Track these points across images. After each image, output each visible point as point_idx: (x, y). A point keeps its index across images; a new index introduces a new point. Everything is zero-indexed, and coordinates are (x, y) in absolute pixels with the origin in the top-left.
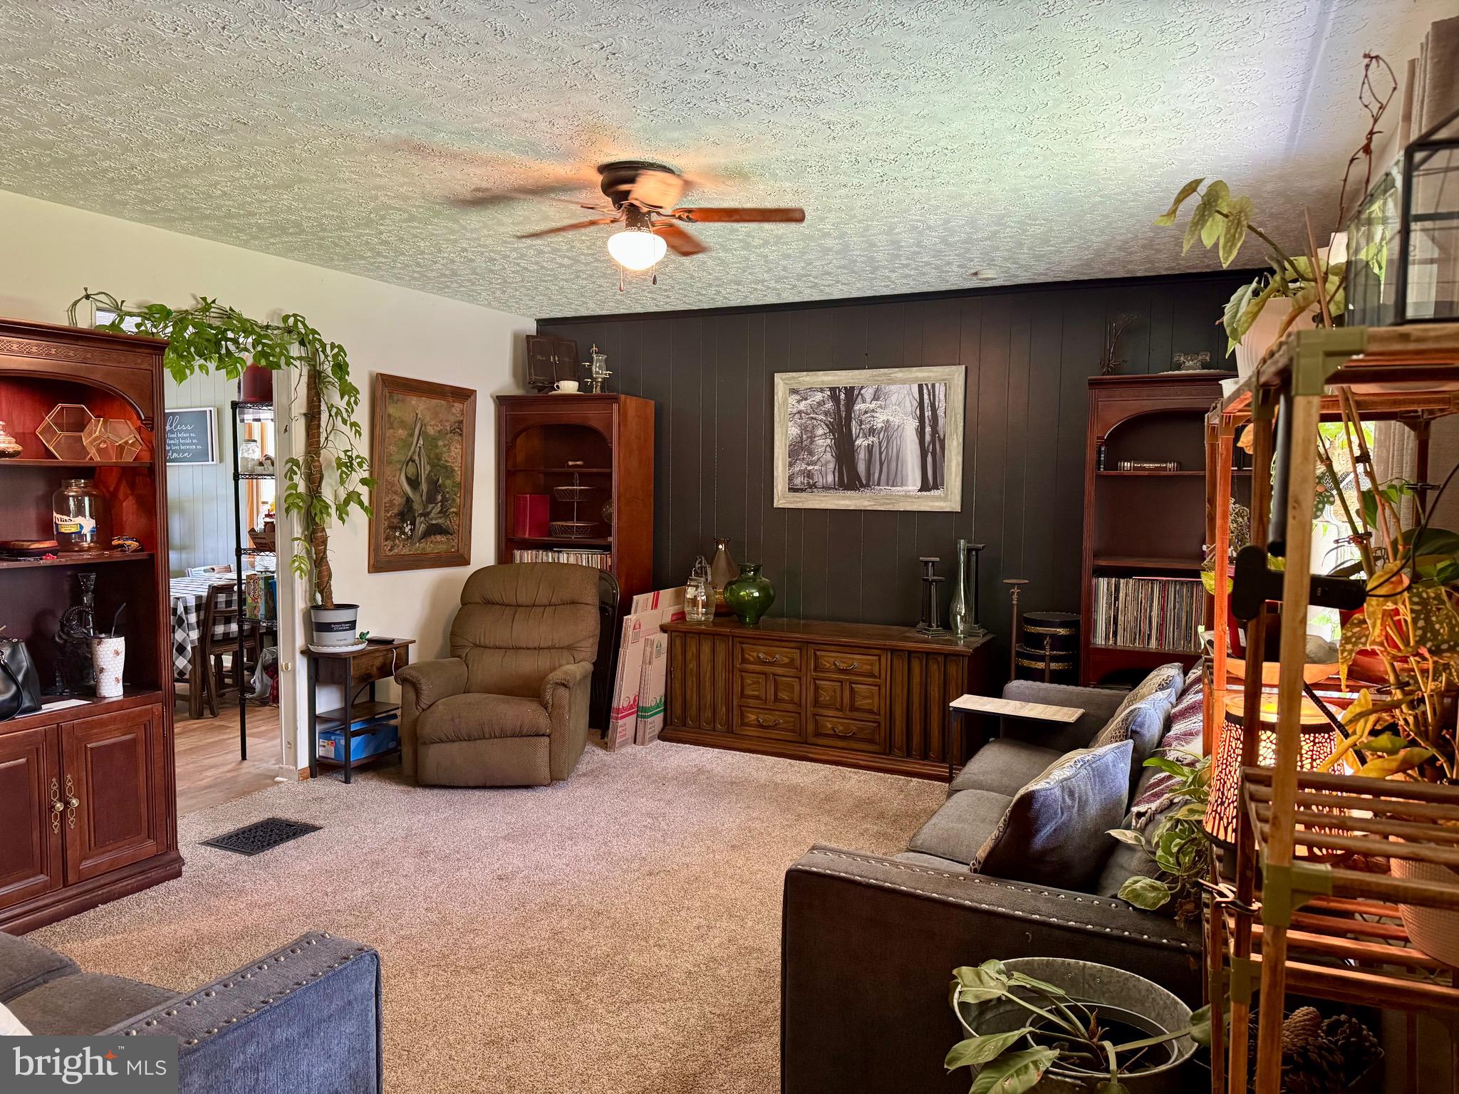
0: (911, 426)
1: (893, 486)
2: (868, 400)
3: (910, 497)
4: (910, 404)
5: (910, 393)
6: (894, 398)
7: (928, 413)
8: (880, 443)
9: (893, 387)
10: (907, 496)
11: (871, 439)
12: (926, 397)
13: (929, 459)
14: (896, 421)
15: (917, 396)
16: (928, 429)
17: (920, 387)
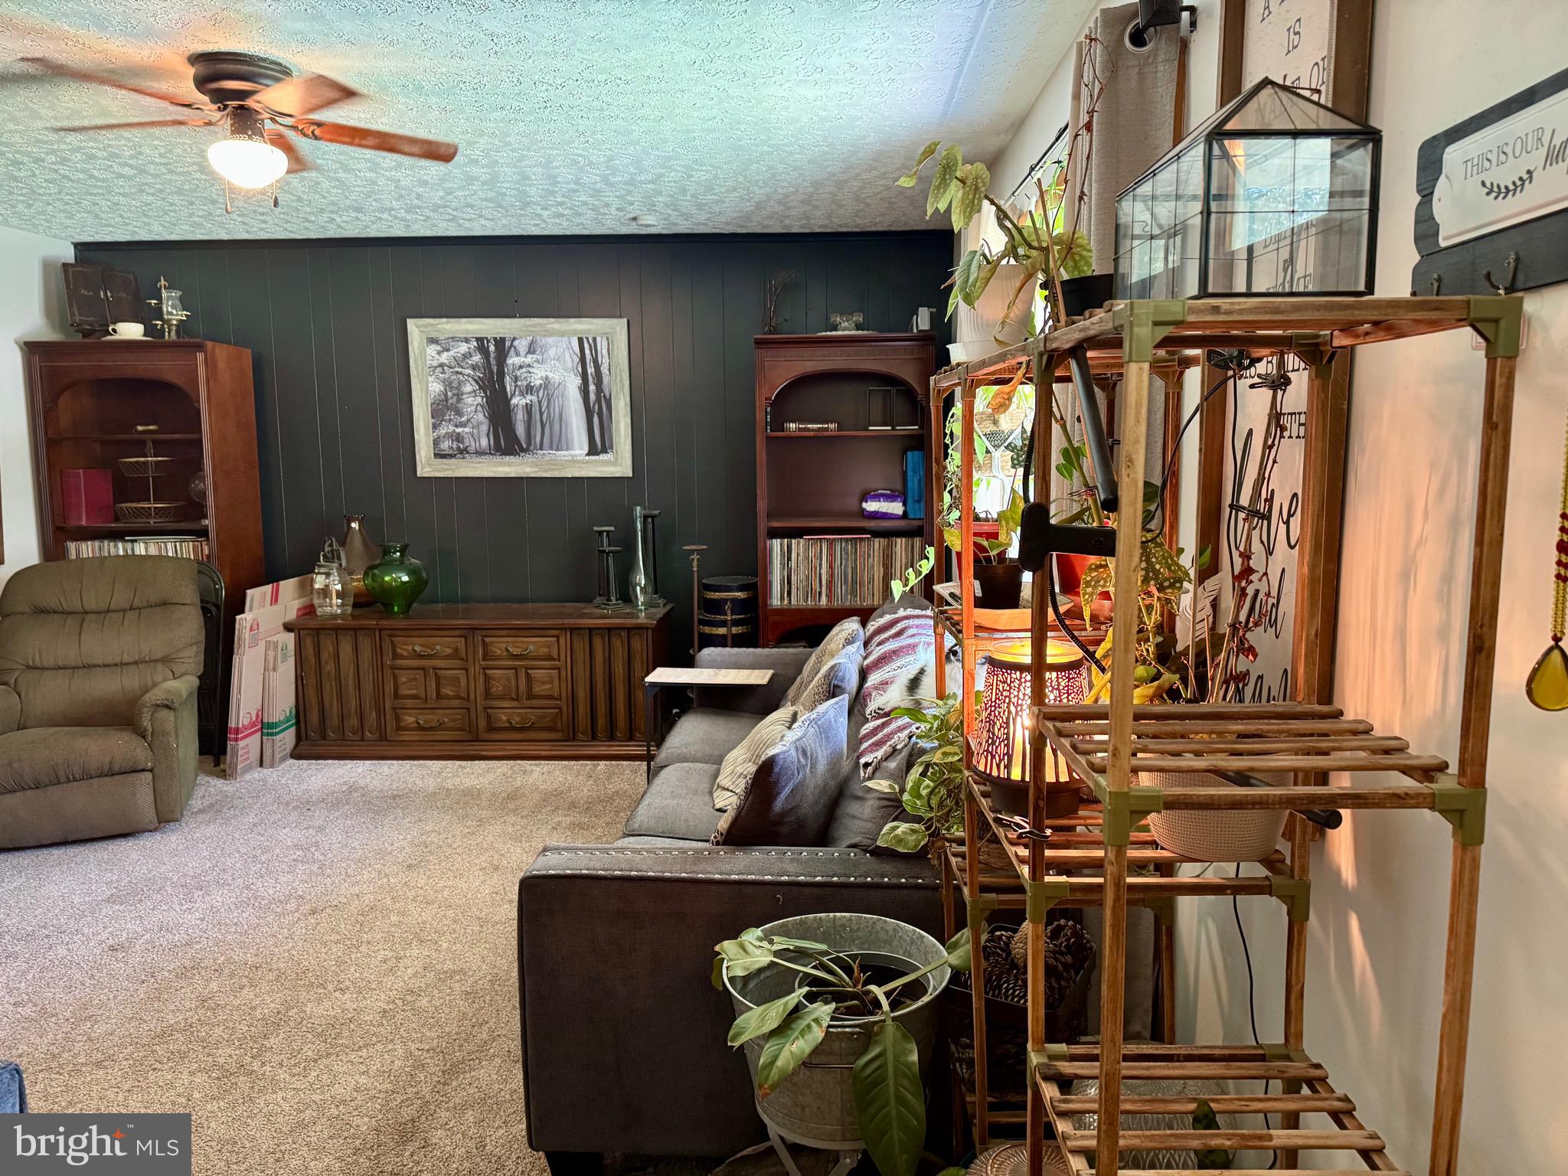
0: (574, 383)
1: (558, 450)
2: (523, 353)
3: (578, 462)
4: (571, 360)
5: (570, 346)
6: (552, 352)
7: (591, 370)
8: (540, 402)
9: (550, 340)
10: (574, 461)
11: (529, 397)
12: (587, 351)
13: (596, 419)
14: (555, 377)
15: (577, 350)
16: (592, 388)
17: (580, 340)
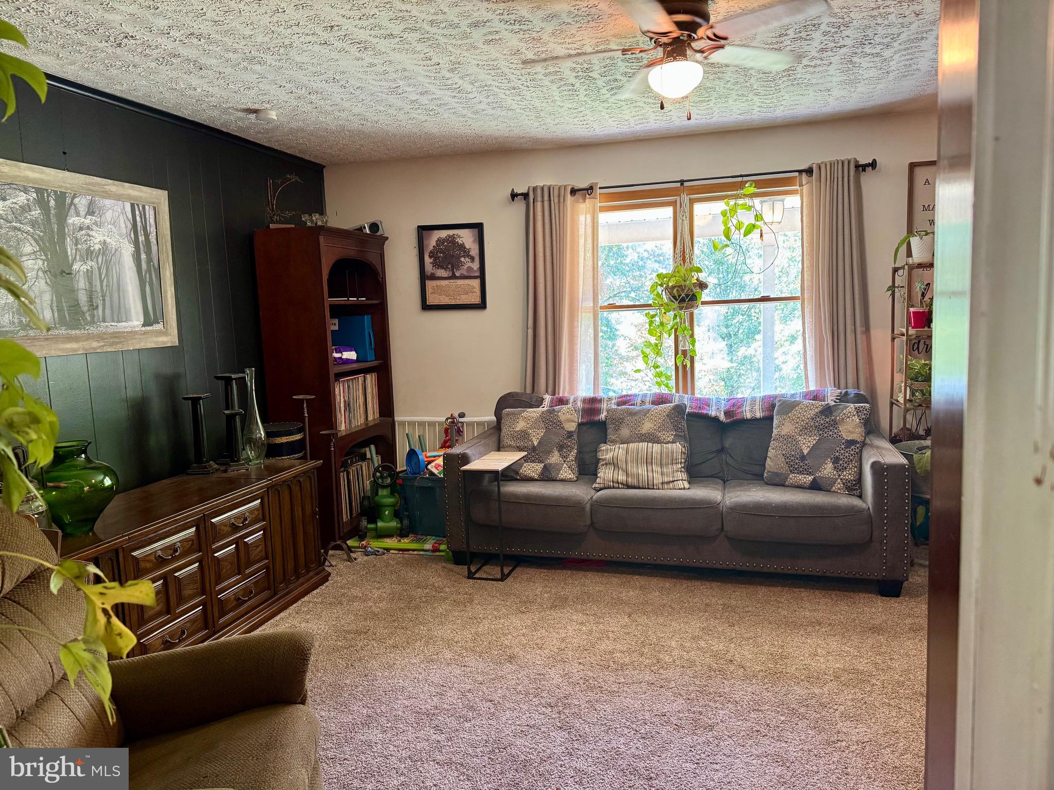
0: (127, 250)
1: (118, 321)
2: (83, 213)
3: (136, 333)
4: (124, 226)
5: (123, 212)
6: (109, 215)
7: (142, 238)
8: (99, 269)
9: (107, 202)
10: (133, 333)
11: (90, 263)
12: (138, 219)
13: (148, 289)
14: (112, 242)
15: (130, 216)
16: (143, 256)
17: (132, 206)
